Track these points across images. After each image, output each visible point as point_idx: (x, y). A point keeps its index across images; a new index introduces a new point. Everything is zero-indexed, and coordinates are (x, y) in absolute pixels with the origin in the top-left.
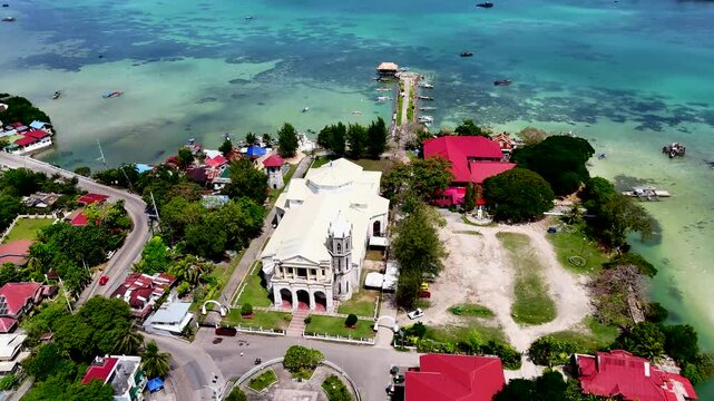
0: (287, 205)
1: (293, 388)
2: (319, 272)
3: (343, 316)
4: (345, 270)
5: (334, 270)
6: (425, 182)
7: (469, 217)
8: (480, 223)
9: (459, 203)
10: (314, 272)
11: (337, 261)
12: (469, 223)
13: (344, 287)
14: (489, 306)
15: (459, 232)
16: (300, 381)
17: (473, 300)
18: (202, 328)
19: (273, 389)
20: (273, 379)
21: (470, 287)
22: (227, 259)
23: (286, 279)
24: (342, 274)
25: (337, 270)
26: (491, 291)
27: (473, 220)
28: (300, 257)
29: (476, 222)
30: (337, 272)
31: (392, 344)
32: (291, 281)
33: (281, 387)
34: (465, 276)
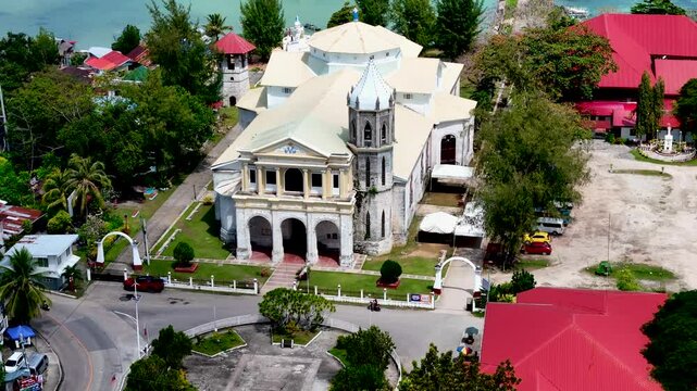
0: (263, 102)
1: (274, 354)
2: (327, 179)
3: (372, 273)
4: (379, 187)
5: (356, 184)
6: (550, 66)
7: (647, 150)
8: (668, 159)
9: (627, 125)
10: (317, 180)
11: (362, 163)
12: (646, 158)
13: (375, 224)
14: (666, 265)
15: (623, 172)
16: (287, 345)
17: (638, 259)
18: (97, 283)
19: (237, 354)
20: (235, 341)
21: (633, 242)
22: (140, 198)
23: (261, 196)
24: (374, 192)
25: (363, 185)
26: (676, 248)
27: (654, 156)
28: (291, 143)
29: (661, 158)
30: (363, 186)
31: (469, 308)
32: (272, 198)
33: (252, 352)
34: (625, 228)
